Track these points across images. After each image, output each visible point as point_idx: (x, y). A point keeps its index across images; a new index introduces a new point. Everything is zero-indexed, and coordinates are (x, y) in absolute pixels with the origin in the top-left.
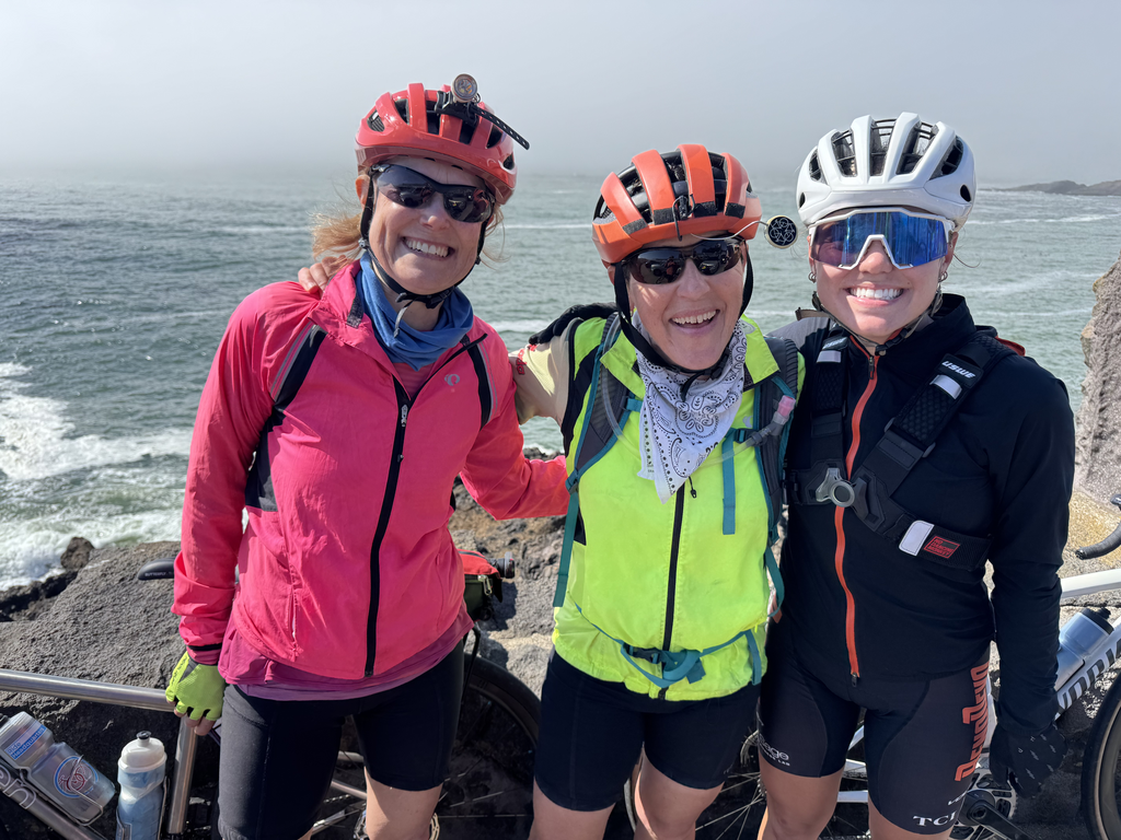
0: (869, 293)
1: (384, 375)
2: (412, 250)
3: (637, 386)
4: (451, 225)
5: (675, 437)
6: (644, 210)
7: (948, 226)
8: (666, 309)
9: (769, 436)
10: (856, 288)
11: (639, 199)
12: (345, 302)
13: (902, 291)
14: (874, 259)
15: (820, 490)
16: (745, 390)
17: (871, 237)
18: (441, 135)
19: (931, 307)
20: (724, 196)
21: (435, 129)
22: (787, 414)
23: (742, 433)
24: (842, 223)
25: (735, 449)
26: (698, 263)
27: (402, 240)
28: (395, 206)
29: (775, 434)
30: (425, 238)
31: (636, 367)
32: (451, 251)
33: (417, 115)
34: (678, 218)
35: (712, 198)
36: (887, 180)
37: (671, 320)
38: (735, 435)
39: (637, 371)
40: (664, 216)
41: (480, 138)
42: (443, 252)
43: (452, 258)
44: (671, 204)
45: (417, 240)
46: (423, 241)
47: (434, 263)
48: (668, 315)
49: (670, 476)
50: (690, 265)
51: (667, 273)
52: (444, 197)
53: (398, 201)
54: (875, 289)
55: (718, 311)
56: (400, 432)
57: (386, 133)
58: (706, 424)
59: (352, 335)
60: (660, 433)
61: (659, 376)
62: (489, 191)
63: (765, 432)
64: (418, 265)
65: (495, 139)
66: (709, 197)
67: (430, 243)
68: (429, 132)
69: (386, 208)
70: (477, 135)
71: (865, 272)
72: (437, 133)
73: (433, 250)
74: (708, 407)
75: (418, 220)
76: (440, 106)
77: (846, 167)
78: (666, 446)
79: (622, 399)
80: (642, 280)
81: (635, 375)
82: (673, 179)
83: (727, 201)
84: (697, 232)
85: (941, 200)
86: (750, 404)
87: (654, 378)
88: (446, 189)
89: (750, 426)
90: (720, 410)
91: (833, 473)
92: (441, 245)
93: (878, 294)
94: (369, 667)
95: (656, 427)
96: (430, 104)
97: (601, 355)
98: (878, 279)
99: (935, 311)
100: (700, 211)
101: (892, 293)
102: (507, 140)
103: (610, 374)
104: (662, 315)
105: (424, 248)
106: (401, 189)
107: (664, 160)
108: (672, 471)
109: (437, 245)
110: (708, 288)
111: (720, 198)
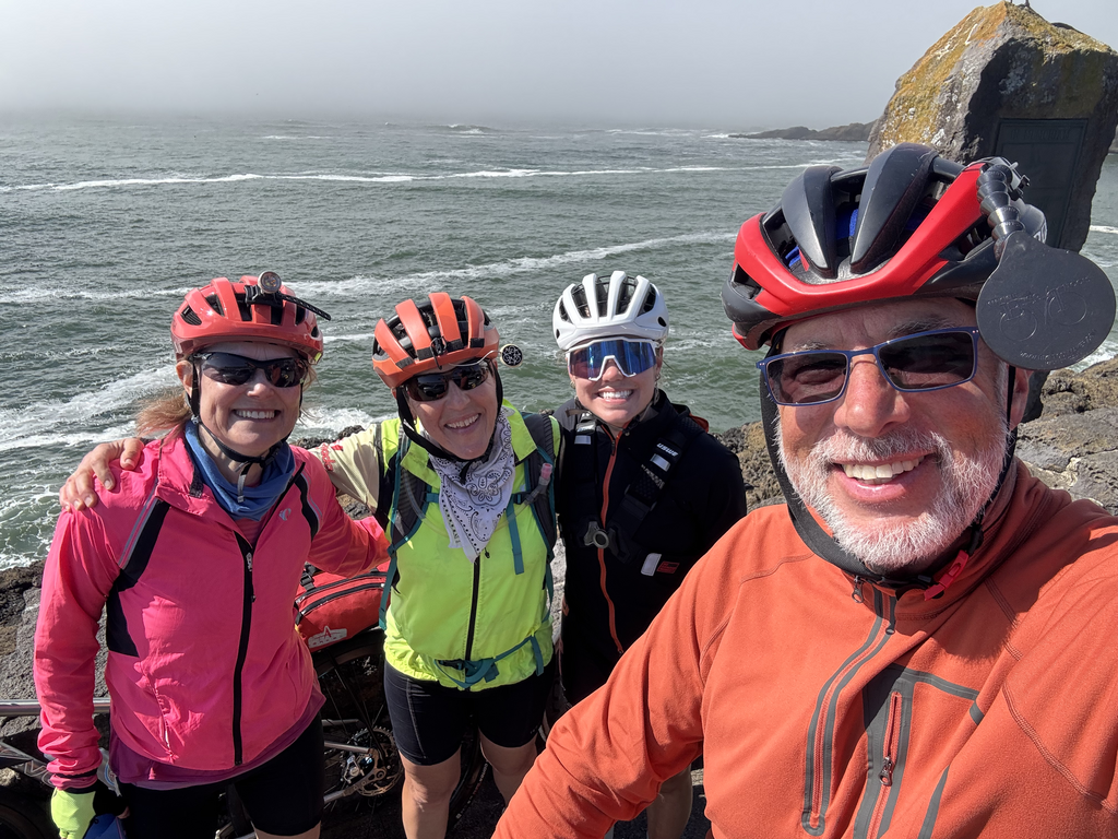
0: (611, 395)
1: (227, 532)
2: (242, 418)
3: (435, 481)
4: (275, 392)
5: (473, 512)
6: (410, 349)
7: (654, 345)
8: (440, 418)
9: (539, 495)
10: (602, 392)
11: (405, 341)
12: (185, 475)
13: (632, 392)
14: (610, 373)
15: (586, 537)
16: (516, 465)
17: (606, 358)
18: (254, 321)
19: (653, 399)
20: (467, 334)
21: (248, 318)
22: (549, 477)
23: (519, 497)
24: (585, 350)
25: (516, 512)
26: (458, 382)
27: (232, 414)
28: (220, 386)
29: (543, 492)
30: (254, 407)
31: (430, 465)
32: (277, 413)
33: (230, 306)
34: (436, 354)
35: (458, 337)
36: (612, 319)
37: (446, 426)
38: (516, 499)
39: (432, 468)
40: (425, 354)
41: (289, 318)
42: (272, 415)
43: (279, 417)
44: (428, 344)
45: (247, 410)
46: (251, 410)
47: (267, 425)
48: (443, 423)
49: (474, 542)
50: (452, 384)
51: (435, 392)
52: (266, 372)
53: (222, 381)
54: (615, 392)
55: (480, 414)
56: (248, 575)
57: (205, 326)
58: (493, 494)
59: (199, 505)
60: (459, 513)
61: (450, 469)
62: (304, 357)
63: (535, 493)
64: (253, 430)
65: (300, 316)
66: (456, 336)
67: (258, 411)
68: (244, 320)
69: (213, 389)
70: (286, 317)
71: (607, 381)
72: (251, 319)
73: (262, 415)
74: (492, 485)
75: (245, 393)
76: (250, 299)
77: (583, 312)
78: (466, 521)
79: (423, 491)
80: (419, 399)
81: (431, 471)
82: (427, 325)
83: (470, 337)
84: (452, 361)
85: (649, 330)
86: (523, 475)
87: (446, 472)
88: (264, 364)
89: (524, 490)
90: (500, 484)
91: (593, 525)
92: (269, 410)
93: (617, 395)
94: (238, 757)
95: (455, 509)
96: (240, 297)
97: (400, 460)
98: (617, 383)
99: (656, 401)
100: (450, 347)
101: (626, 393)
102: (310, 315)
103: (410, 474)
104: (438, 423)
105: (254, 415)
106: (222, 371)
107: (419, 309)
108: (475, 538)
109: (265, 411)
110: (468, 401)
111: (464, 334)
